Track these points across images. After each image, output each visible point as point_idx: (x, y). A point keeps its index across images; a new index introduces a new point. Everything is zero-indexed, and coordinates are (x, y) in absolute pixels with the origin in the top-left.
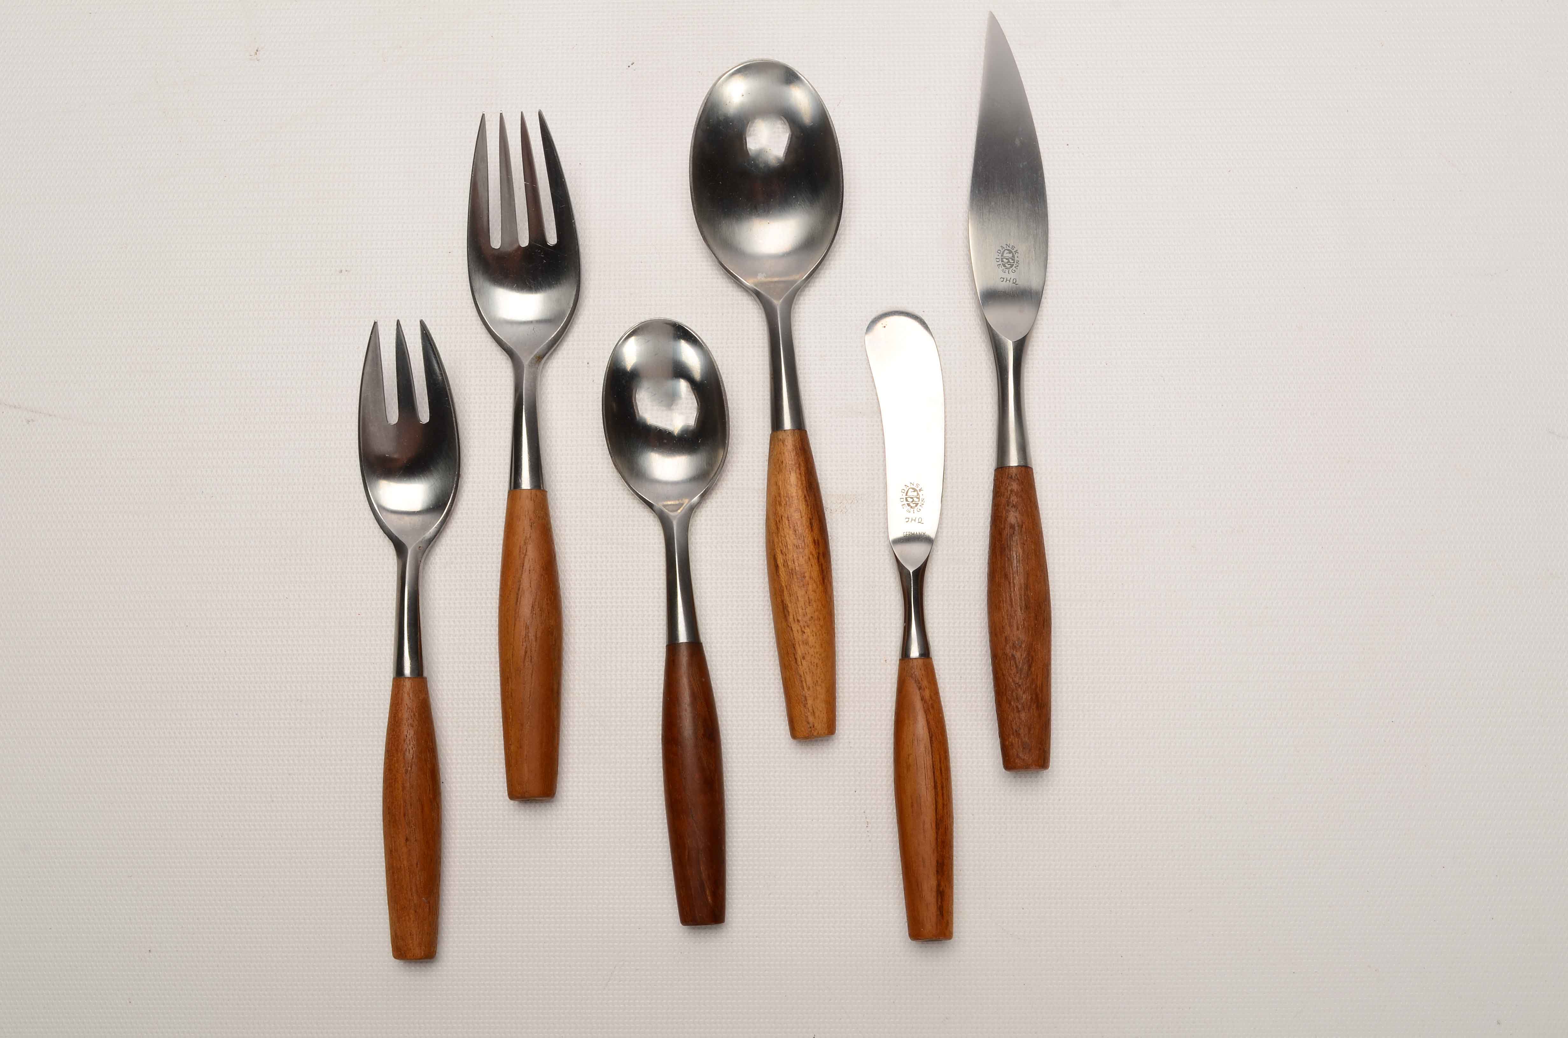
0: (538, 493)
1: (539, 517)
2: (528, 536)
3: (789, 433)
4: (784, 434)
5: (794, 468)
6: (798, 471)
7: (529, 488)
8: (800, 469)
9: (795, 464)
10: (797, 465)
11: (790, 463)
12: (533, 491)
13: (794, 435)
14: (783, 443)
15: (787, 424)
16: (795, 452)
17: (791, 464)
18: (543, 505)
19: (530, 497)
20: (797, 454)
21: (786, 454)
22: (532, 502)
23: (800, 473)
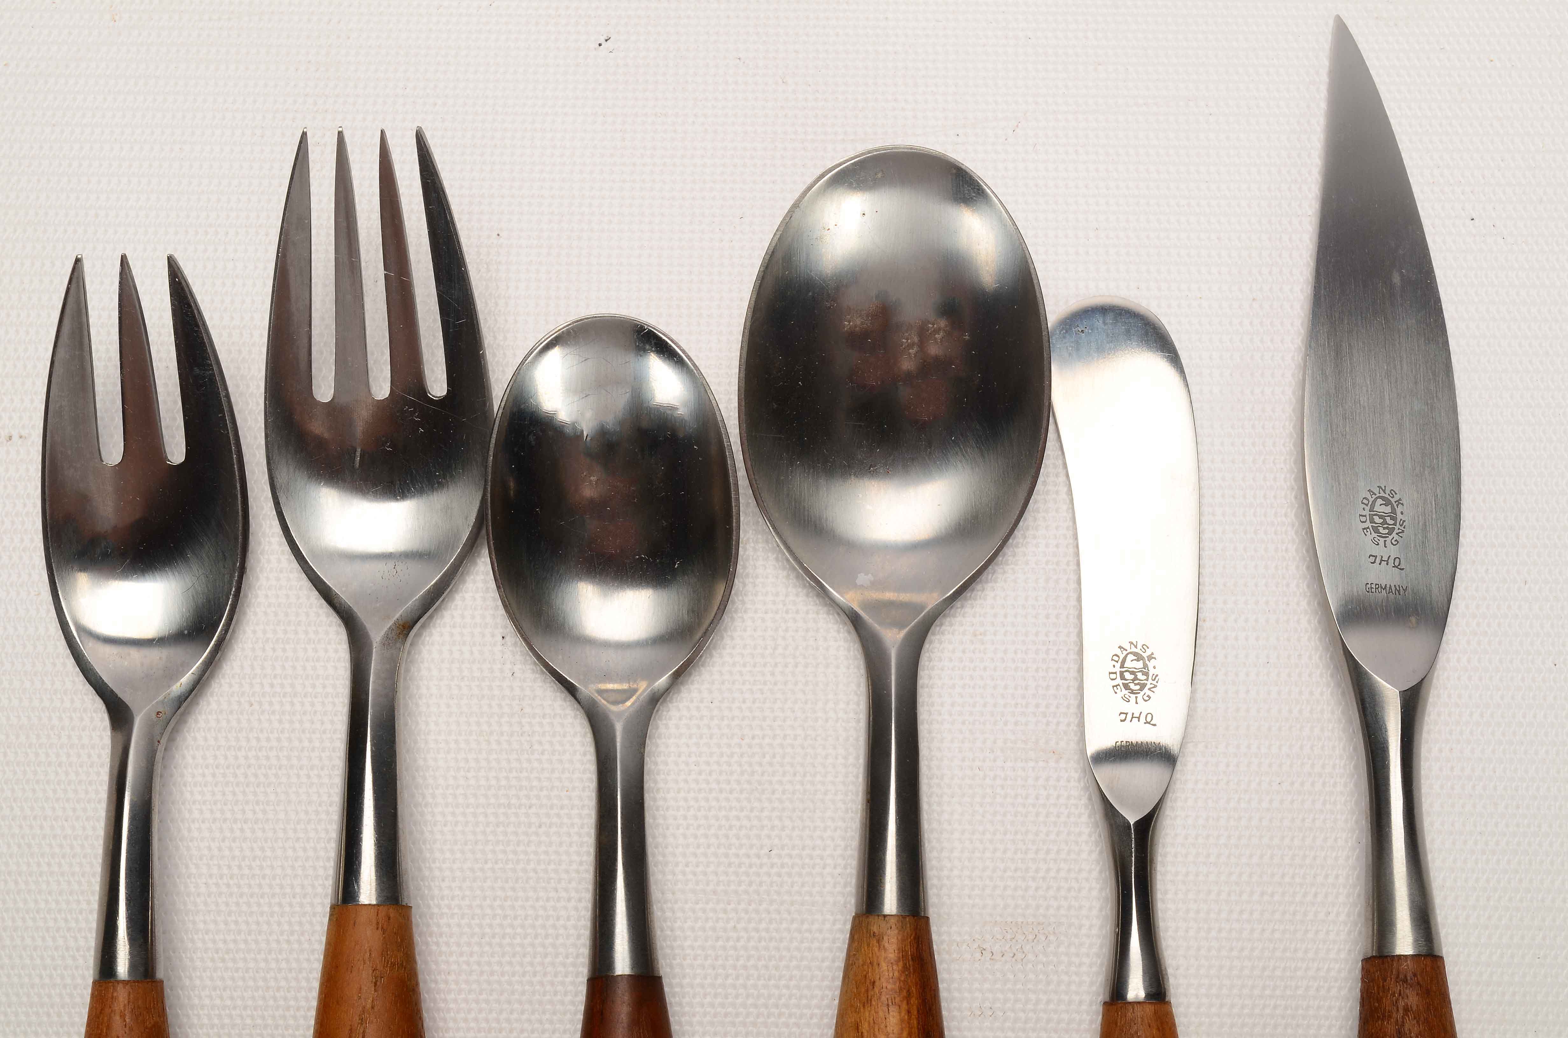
0: (392, 912)
1: (393, 964)
2: (369, 1006)
3: (893, 921)
4: (883, 924)
5: (897, 1000)
6: (904, 1006)
7: (374, 902)
8: (908, 1004)
9: (901, 989)
10: (905, 993)
11: (889, 987)
12: (383, 910)
13: (902, 928)
14: (878, 941)
15: (890, 902)
16: (901, 964)
17: (892, 990)
18: (402, 941)
19: (374, 922)
20: (905, 968)
21: (884, 966)
22: (380, 931)
23: (909, 1012)
